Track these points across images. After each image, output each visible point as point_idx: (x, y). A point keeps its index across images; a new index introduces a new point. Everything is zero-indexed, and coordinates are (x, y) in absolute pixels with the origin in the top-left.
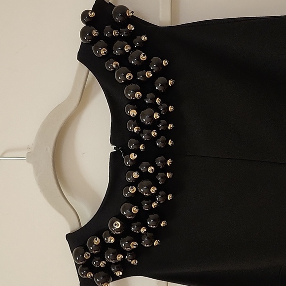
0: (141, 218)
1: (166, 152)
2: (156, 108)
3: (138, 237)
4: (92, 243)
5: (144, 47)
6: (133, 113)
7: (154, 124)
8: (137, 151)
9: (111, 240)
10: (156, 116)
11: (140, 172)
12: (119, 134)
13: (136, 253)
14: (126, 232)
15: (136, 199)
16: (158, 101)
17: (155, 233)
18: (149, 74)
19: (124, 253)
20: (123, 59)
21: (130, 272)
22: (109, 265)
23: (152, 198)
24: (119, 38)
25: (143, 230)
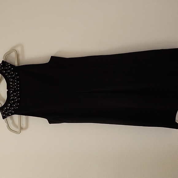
0: (14, 103)
1: (18, 90)
2: (16, 82)
3: (14, 107)
4: (4, 109)
5: (12, 71)
6: (11, 83)
7: (15, 85)
8: (12, 90)
9: (8, 108)
10: (15, 84)
11: (13, 95)
12: (8, 87)
13: (13, 110)
14: (11, 106)
15: (13, 100)
16: (16, 81)
17: (16, 106)
18: (14, 76)
19: (11, 110)
20: (8, 73)
21: (12, 114)
22: (8, 113)
23: (16, 99)
24: (7, 69)
25: (14, 105)
